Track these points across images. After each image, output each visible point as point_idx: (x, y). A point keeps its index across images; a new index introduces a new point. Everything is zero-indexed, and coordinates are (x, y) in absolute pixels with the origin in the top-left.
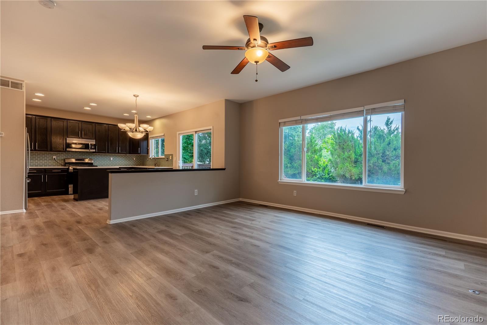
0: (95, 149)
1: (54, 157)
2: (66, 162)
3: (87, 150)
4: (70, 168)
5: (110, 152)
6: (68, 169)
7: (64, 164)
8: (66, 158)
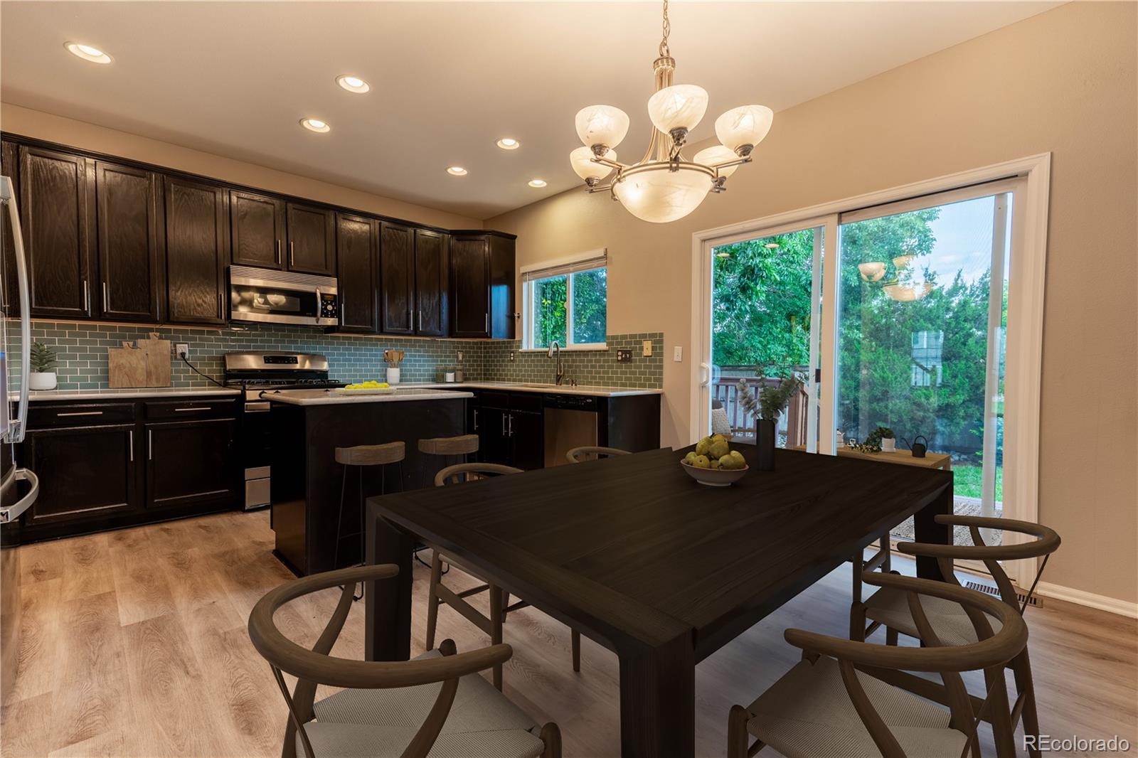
0: (336, 314)
1: (183, 348)
2: (228, 368)
3: (310, 321)
4: (252, 395)
5: (387, 328)
6: (242, 398)
7: (220, 377)
8: (229, 354)
